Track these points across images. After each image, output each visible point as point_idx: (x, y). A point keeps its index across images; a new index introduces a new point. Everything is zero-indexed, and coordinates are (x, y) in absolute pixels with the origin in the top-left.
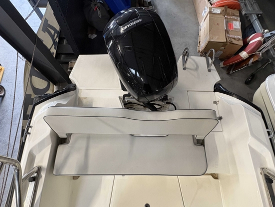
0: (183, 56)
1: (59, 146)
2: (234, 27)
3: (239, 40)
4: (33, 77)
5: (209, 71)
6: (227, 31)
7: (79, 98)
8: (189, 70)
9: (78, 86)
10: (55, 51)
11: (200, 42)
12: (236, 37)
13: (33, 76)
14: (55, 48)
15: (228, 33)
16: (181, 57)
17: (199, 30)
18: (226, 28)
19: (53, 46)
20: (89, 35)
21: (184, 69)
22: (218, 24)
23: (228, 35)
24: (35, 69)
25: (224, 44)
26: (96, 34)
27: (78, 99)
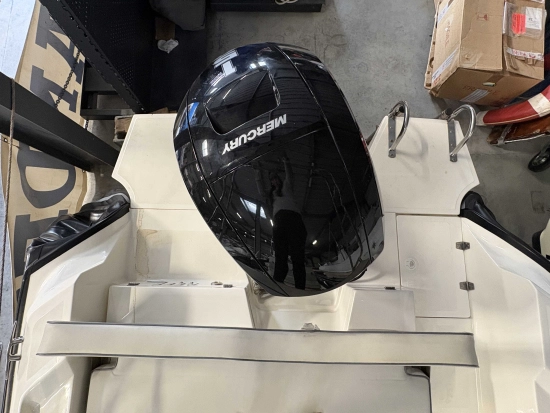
0: (390, 117)
1: (93, 374)
2: (528, 25)
3: (535, 62)
4: (29, 170)
5: (454, 159)
6: (507, 40)
7: (139, 232)
8: (403, 157)
9: (134, 200)
10: (79, 88)
11: (432, 59)
12: (528, 55)
13: (28, 168)
14: (78, 80)
15: (510, 44)
16: (386, 118)
17: (432, 24)
18: (507, 30)
19: (74, 76)
20: (160, 43)
21: (392, 154)
22: (486, 17)
23: (510, 51)
24: (32, 148)
25: (496, 76)
26: (175, 39)
27: (135, 235)
